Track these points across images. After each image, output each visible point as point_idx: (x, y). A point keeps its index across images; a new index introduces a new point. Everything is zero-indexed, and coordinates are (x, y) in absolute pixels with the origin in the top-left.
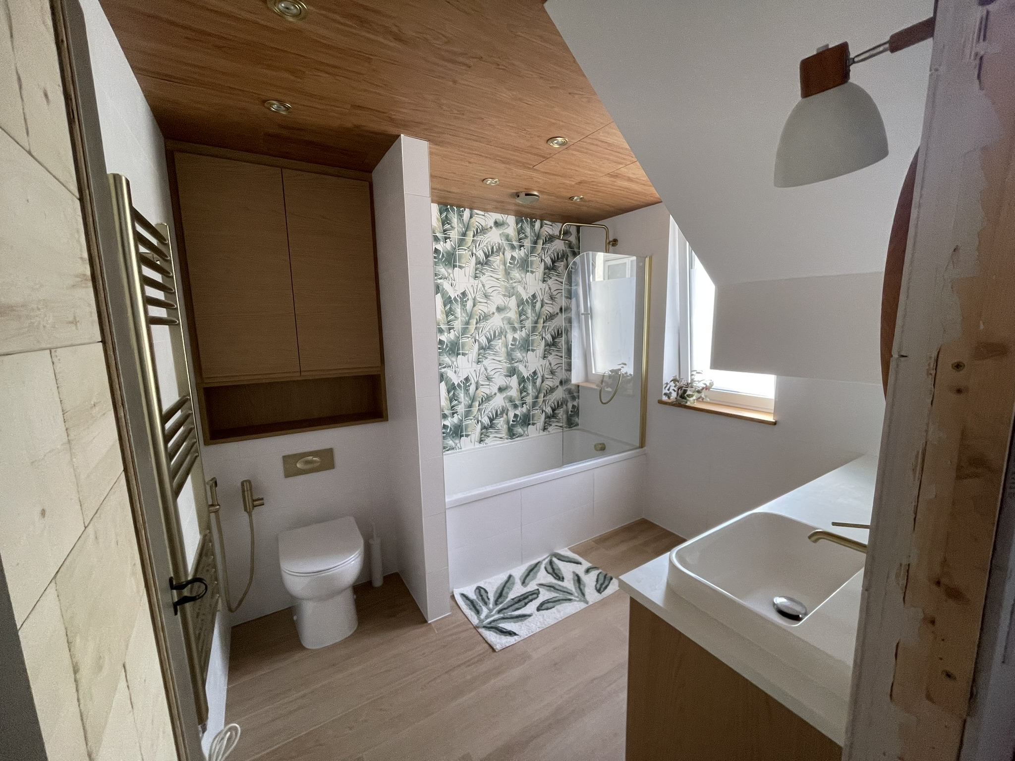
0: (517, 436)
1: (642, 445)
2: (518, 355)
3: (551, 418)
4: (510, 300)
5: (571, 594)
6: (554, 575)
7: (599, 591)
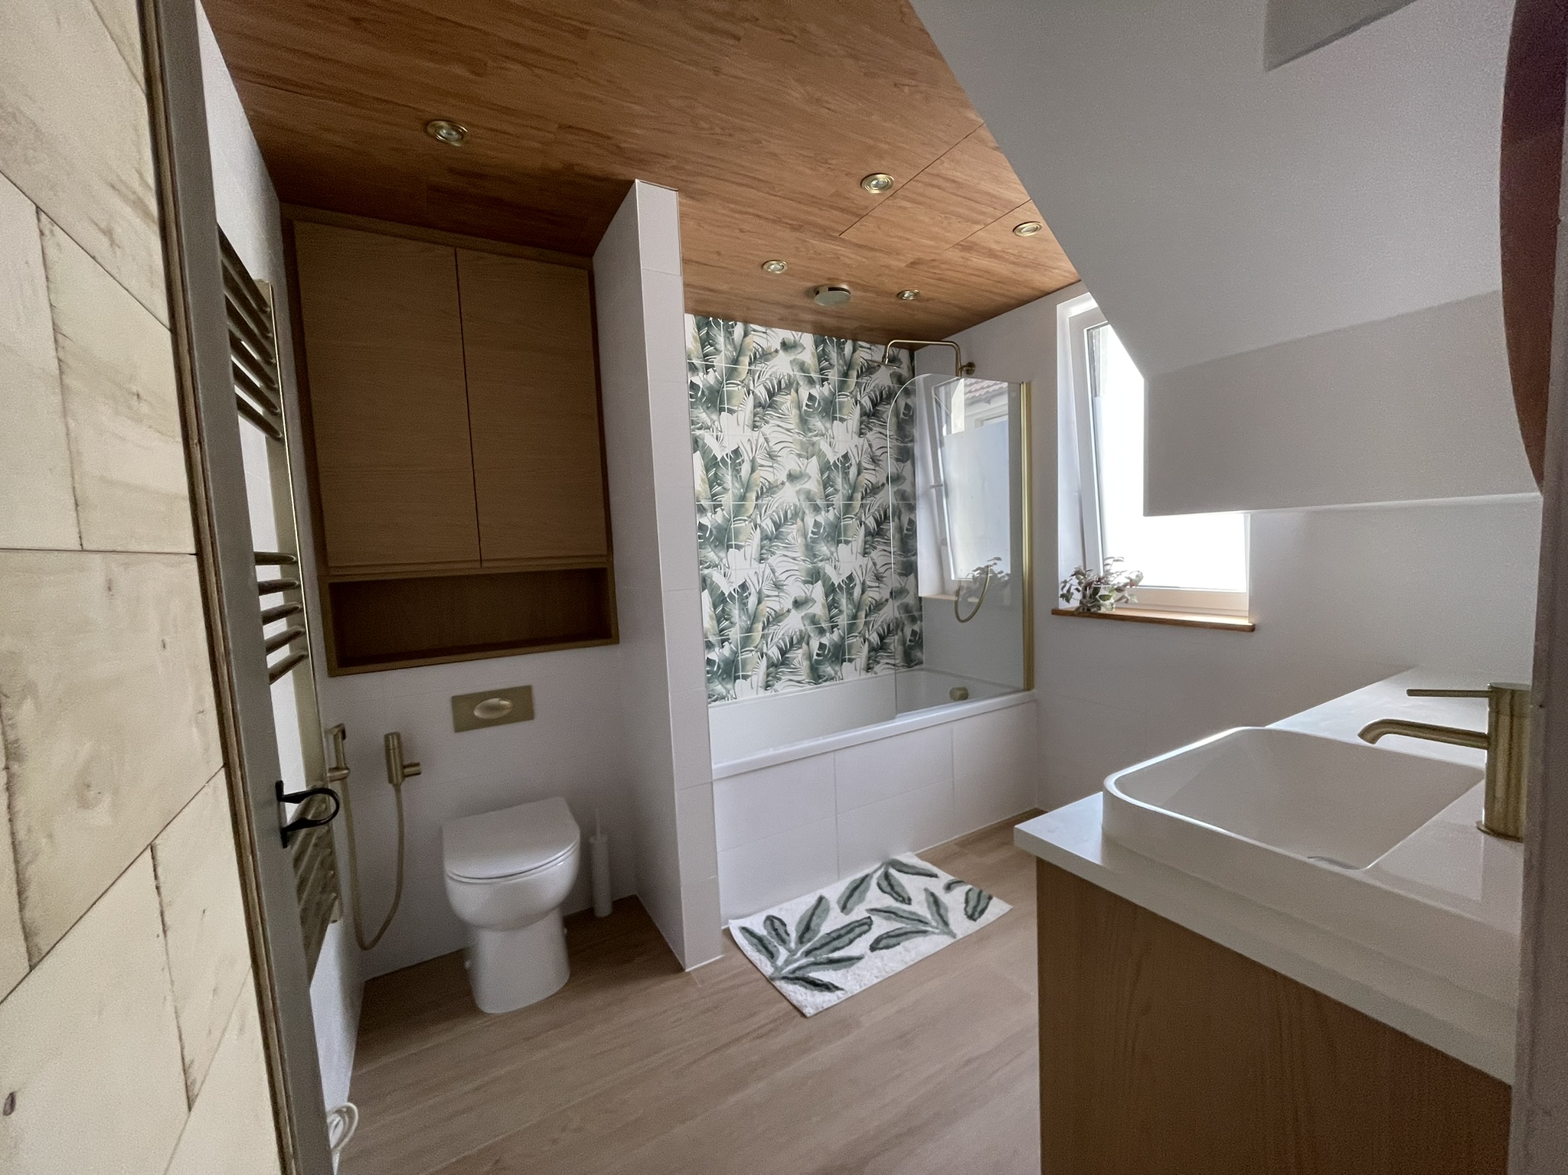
0: (824, 679)
1: (1029, 685)
2: (824, 549)
3: (878, 650)
4: (808, 464)
5: (926, 923)
6: (894, 895)
7: (971, 917)
